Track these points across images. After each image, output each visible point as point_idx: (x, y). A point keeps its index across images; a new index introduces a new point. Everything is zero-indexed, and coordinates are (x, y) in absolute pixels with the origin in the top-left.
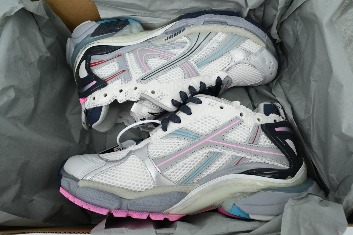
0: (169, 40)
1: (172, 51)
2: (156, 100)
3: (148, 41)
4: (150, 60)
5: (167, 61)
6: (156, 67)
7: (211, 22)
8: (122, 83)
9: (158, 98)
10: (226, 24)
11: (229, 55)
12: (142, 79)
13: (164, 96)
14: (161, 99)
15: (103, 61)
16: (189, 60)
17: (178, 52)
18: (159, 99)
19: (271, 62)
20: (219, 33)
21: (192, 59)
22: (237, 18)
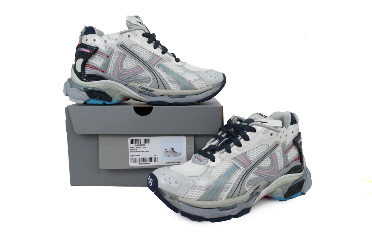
0: (257, 186)
1: (255, 176)
2: (268, 129)
3: (270, 183)
4: (269, 165)
5: (259, 166)
6: (264, 161)
7: (232, 207)
8: (286, 142)
9: (268, 130)
10: (220, 209)
11: (213, 180)
12: (278, 145)
13: (263, 133)
14: (265, 131)
15: (295, 161)
16: (244, 169)
17: (252, 176)
18: (266, 130)
19: (170, 184)
20: (225, 198)
21: (242, 170)
22: (213, 216)
